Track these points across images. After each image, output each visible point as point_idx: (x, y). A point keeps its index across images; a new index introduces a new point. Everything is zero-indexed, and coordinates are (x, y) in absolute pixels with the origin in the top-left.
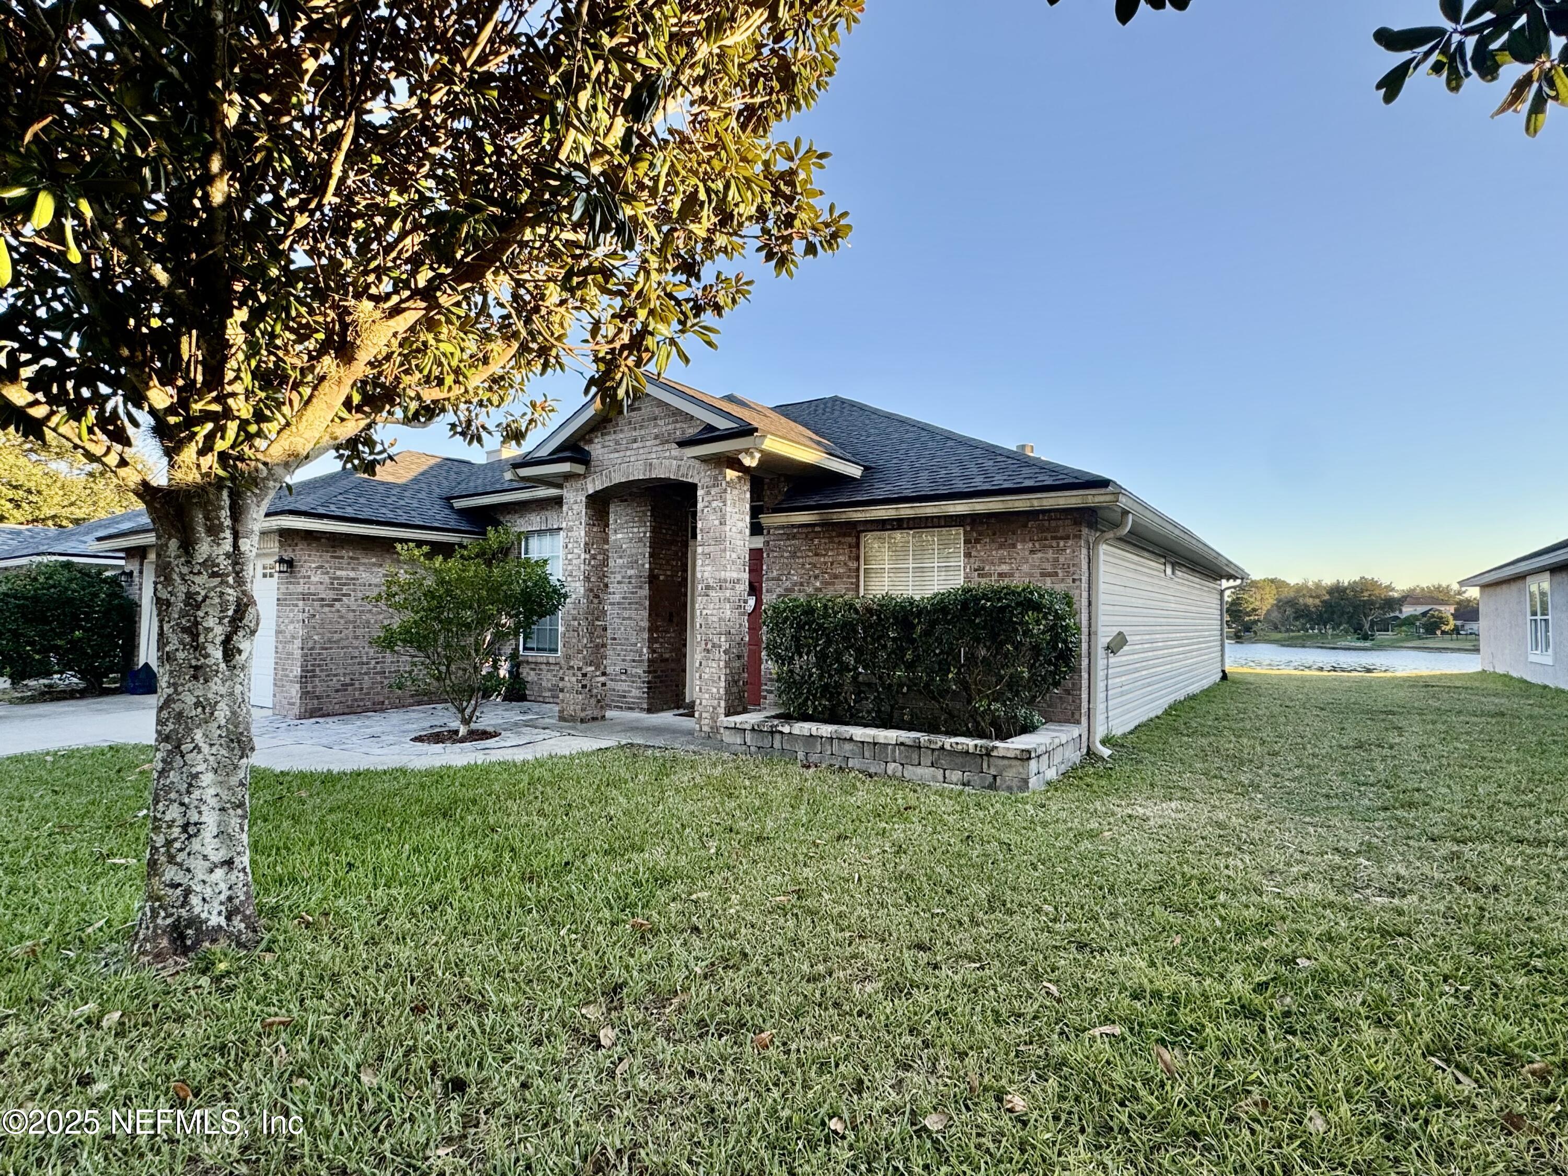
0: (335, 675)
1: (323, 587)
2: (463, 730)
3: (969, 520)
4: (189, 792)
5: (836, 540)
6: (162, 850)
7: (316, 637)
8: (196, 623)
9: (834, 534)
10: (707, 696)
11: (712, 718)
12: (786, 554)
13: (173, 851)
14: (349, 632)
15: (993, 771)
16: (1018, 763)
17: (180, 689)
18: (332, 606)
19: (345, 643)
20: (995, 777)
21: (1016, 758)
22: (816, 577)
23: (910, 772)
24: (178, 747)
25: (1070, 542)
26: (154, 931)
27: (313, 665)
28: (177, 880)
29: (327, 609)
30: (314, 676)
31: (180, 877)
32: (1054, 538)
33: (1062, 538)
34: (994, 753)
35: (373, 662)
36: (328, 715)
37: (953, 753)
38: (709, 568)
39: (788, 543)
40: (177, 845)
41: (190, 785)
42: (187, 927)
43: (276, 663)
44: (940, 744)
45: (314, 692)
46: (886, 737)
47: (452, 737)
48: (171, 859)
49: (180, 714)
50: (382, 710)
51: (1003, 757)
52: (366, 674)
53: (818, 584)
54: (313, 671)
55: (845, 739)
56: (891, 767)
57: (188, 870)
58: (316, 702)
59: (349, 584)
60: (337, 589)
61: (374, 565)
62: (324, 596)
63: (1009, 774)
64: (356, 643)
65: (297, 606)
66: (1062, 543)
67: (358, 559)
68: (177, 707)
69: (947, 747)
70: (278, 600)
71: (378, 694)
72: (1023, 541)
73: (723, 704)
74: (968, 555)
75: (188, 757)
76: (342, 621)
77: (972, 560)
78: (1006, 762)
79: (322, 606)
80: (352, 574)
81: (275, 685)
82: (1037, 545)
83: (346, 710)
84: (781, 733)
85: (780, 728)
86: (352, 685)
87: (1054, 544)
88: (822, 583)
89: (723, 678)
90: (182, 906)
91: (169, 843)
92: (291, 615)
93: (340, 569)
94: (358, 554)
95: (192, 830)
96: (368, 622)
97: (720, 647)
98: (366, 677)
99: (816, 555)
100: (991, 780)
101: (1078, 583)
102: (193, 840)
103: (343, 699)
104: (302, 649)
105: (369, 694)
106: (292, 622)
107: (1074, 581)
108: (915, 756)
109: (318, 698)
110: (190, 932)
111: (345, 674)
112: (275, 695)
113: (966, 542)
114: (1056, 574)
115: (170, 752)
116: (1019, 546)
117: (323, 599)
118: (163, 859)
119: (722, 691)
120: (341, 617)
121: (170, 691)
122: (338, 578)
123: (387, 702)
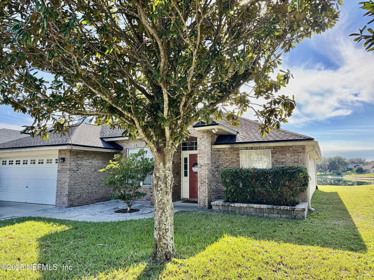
0: (77, 194)
1: (74, 167)
2: (129, 209)
3: (272, 148)
4: (166, 221)
5: (233, 152)
6: (162, 235)
7: (72, 182)
8: (167, 182)
9: (232, 150)
10: (202, 196)
11: (204, 203)
12: (217, 156)
13: (164, 235)
14: (80, 180)
15: (295, 214)
16: (301, 212)
17: (164, 197)
18: (76, 172)
19: (79, 184)
20: (295, 216)
21: (301, 211)
22: (227, 162)
23: (271, 215)
24: (164, 211)
25: (302, 154)
26: (162, 255)
27: (71, 191)
28: (165, 243)
29: (75, 173)
30: (71, 194)
31: (166, 242)
32: (297, 153)
33: (299, 153)
34: (295, 210)
35: (86, 189)
36: (74, 206)
37: (283, 210)
38: (202, 160)
39: (218, 153)
40: (165, 234)
41: (167, 220)
42: (168, 254)
43: (57, 191)
44: (280, 208)
45: (71, 199)
46: (263, 207)
47: (124, 211)
48: (164, 237)
49: (164, 203)
50: (88, 204)
51: (298, 211)
52: (84, 193)
53: (227, 164)
54: (71, 193)
55: (251, 207)
56: (265, 214)
57: (167, 240)
58: (71, 202)
59: (80, 166)
60: (77, 167)
61: (87, 159)
62: (74, 169)
63: (299, 215)
64: (82, 184)
65: (66, 172)
66: (299, 154)
67: (83, 158)
68: (163, 201)
69: (282, 208)
70: (58, 171)
71: (87, 199)
72: (289, 153)
73: (207, 198)
74: (272, 157)
75: (166, 213)
76: (79, 177)
77: (274, 158)
78: (298, 212)
79: (74, 172)
80: (81, 162)
81: (57, 197)
82: (292, 154)
83: (79, 205)
84: (231, 206)
85: (231, 205)
86: (81, 197)
87: (297, 154)
88: (229, 164)
89: (207, 191)
90: (167, 249)
91: (163, 233)
92: (64, 175)
93: (79, 161)
94: (83, 156)
95: (167, 230)
96: (85, 177)
97: (206, 182)
98: (84, 194)
99: (227, 156)
100: (294, 217)
101: (304, 164)
102: (167, 233)
103: (78, 201)
104: (68, 186)
105: (85, 199)
106: (64, 177)
107: (303, 164)
108: (272, 211)
109: (72, 201)
110: (168, 255)
111: (79, 193)
112: (56, 201)
113: (272, 153)
114: (298, 162)
115: (162, 212)
116: (287, 155)
117: (74, 170)
118: (162, 238)
119: (207, 195)
120: (78, 176)
121: (162, 197)
122: (78, 164)
123: (89, 202)
